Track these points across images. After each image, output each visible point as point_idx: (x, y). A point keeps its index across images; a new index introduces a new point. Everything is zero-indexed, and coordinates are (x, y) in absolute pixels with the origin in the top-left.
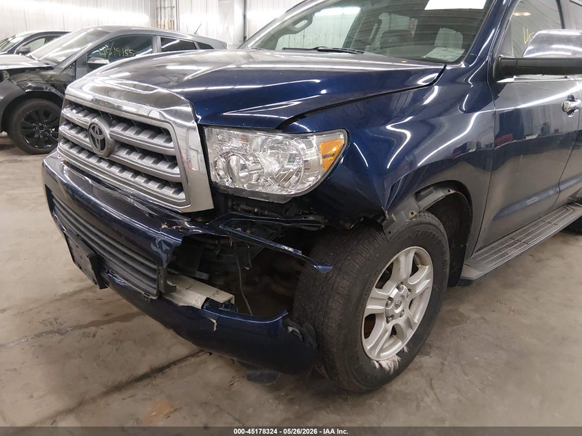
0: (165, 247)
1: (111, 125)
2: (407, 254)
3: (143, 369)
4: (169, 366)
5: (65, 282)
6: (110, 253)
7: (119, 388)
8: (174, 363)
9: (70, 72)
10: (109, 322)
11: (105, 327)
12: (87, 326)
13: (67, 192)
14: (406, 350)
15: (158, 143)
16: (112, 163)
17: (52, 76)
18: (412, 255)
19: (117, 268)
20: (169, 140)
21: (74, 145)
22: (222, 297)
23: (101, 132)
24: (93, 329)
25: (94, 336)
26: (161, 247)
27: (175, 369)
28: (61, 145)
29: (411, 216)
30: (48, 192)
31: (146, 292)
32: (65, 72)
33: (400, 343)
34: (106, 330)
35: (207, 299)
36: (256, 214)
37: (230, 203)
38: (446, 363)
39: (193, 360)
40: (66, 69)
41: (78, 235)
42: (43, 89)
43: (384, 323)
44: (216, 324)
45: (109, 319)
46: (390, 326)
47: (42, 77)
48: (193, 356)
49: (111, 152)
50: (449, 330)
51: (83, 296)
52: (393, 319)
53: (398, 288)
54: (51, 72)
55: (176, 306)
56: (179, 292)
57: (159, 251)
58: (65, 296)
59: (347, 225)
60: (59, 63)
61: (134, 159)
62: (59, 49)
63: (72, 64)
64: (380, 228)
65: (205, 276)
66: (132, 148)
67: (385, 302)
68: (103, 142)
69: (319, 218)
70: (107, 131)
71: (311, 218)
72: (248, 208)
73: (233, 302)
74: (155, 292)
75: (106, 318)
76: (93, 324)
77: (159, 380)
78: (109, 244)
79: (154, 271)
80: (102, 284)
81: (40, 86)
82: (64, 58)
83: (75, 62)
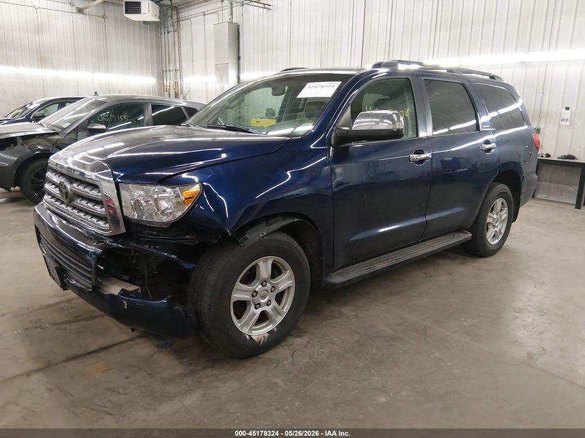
0: (93, 256)
1: (71, 183)
2: (266, 261)
3: (95, 348)
4: (111, 346)
5: (50, 297)
6: (68, 265)
7: (75, 358)
8: (116, 345)
9: (73, 136)
10: (76, 321)
11: (73, 324)
12: (60, 324)
13: (52, 234)
14: (275, 330)
15: (94, 193)
16: (74, 208)
17: (57, 140)
18: (270, 263)
19: (73, 275)
20: (99, 192)
21: (53, 197)
22: (131, 288)
23: (65, 188)
24: (64, 326)
25: (64, 330)
26: (91, 256)
27: (116, 347)
28: (46, 197)
29: (261, 235)
30: (37, 230)
31: (87, 287)
32: (68, 136)
33: (271, 325)
34: (74, 326)
35: (122, 290)
36: (154, 235)
37: (139, 230)
38: (311, 342)
39: (130, 342)
40: (69, 133)
41: (52, 257)
42: (49, 150)
43: (253, 308)
44: (126, 305)
45: (77, 319)
46: (258, 311)
47: (49, 140)
48: (130, 340)
49: (71, 200)
50: (326, 322)
51: (61, 305)
52: (260, 307)
53: (262, 284)
54: (56, 137)
55: (104, 295)
56: (105, 285)
57: (91, 259)
58: (49, 306)
59: (212, 241)
60: (64, 129)
61: (83, 203)
62: (72, 112)
63: (74, 130)
64: (238, 244)
65: (126, 277)
66: (83, 197)
67: (251, 293)
68: (67, 193)
69: (194, 237)
70: (69, 186)
71: (188, 237)
72: (150, 232)
73: (140, 291)
74: (91, 286)
75: (75, 319)
76: (65, 322)
77: (103, 354)
78: (68, 260)
79: (89, 272)
80: (65, 286)
81: (46, 148)
82: (69, 124)
83: (77, 127)
